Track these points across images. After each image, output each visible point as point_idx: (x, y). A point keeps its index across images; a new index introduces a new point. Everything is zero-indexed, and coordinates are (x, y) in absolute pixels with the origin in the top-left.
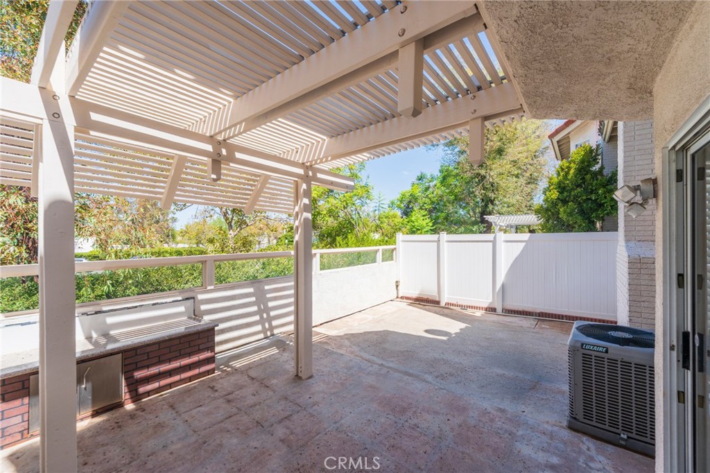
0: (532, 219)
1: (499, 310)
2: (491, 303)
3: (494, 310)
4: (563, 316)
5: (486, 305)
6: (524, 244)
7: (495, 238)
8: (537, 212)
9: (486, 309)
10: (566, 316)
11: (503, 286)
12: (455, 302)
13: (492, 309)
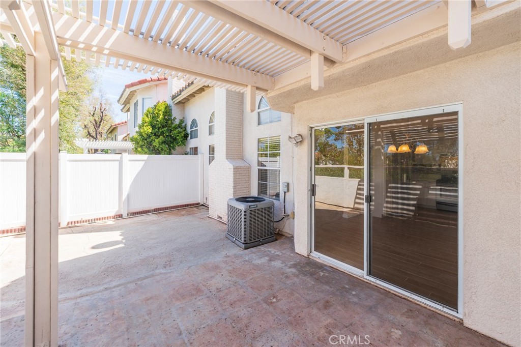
0: (130, 145)
1: (125, 215)
2: (117, 211)
3: (120, 216)
4: (168, 208)
5: (113, 214)
6: (144, 162)
7: (121, 158)
8: (132, 140)
9: (114, 217)
10: (170, 207)
11: (128, 196)
12: (79, 219)
13: (119, 215)
